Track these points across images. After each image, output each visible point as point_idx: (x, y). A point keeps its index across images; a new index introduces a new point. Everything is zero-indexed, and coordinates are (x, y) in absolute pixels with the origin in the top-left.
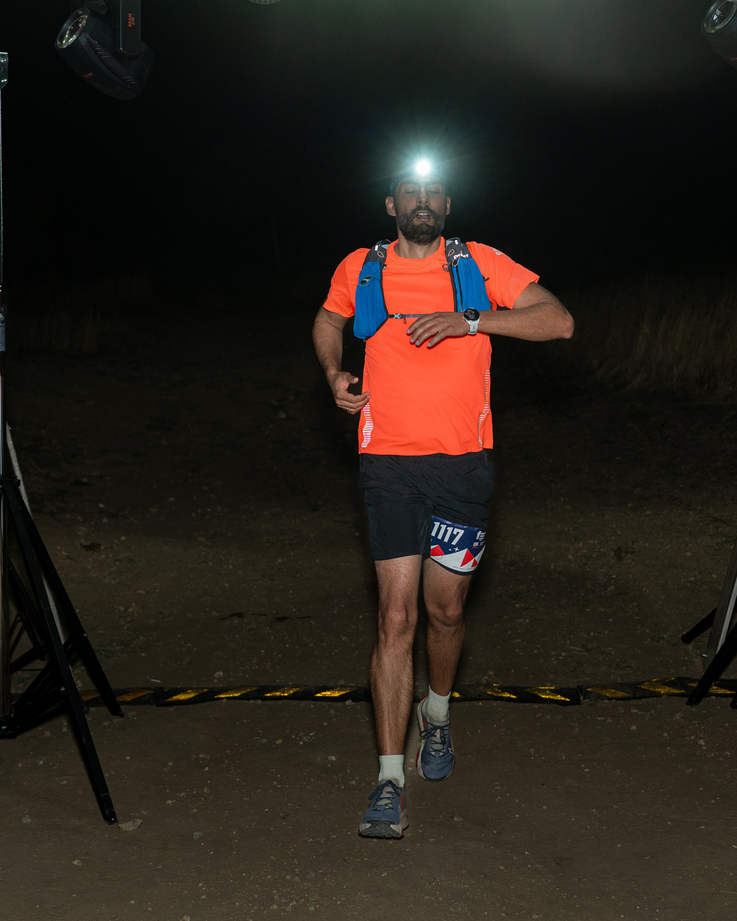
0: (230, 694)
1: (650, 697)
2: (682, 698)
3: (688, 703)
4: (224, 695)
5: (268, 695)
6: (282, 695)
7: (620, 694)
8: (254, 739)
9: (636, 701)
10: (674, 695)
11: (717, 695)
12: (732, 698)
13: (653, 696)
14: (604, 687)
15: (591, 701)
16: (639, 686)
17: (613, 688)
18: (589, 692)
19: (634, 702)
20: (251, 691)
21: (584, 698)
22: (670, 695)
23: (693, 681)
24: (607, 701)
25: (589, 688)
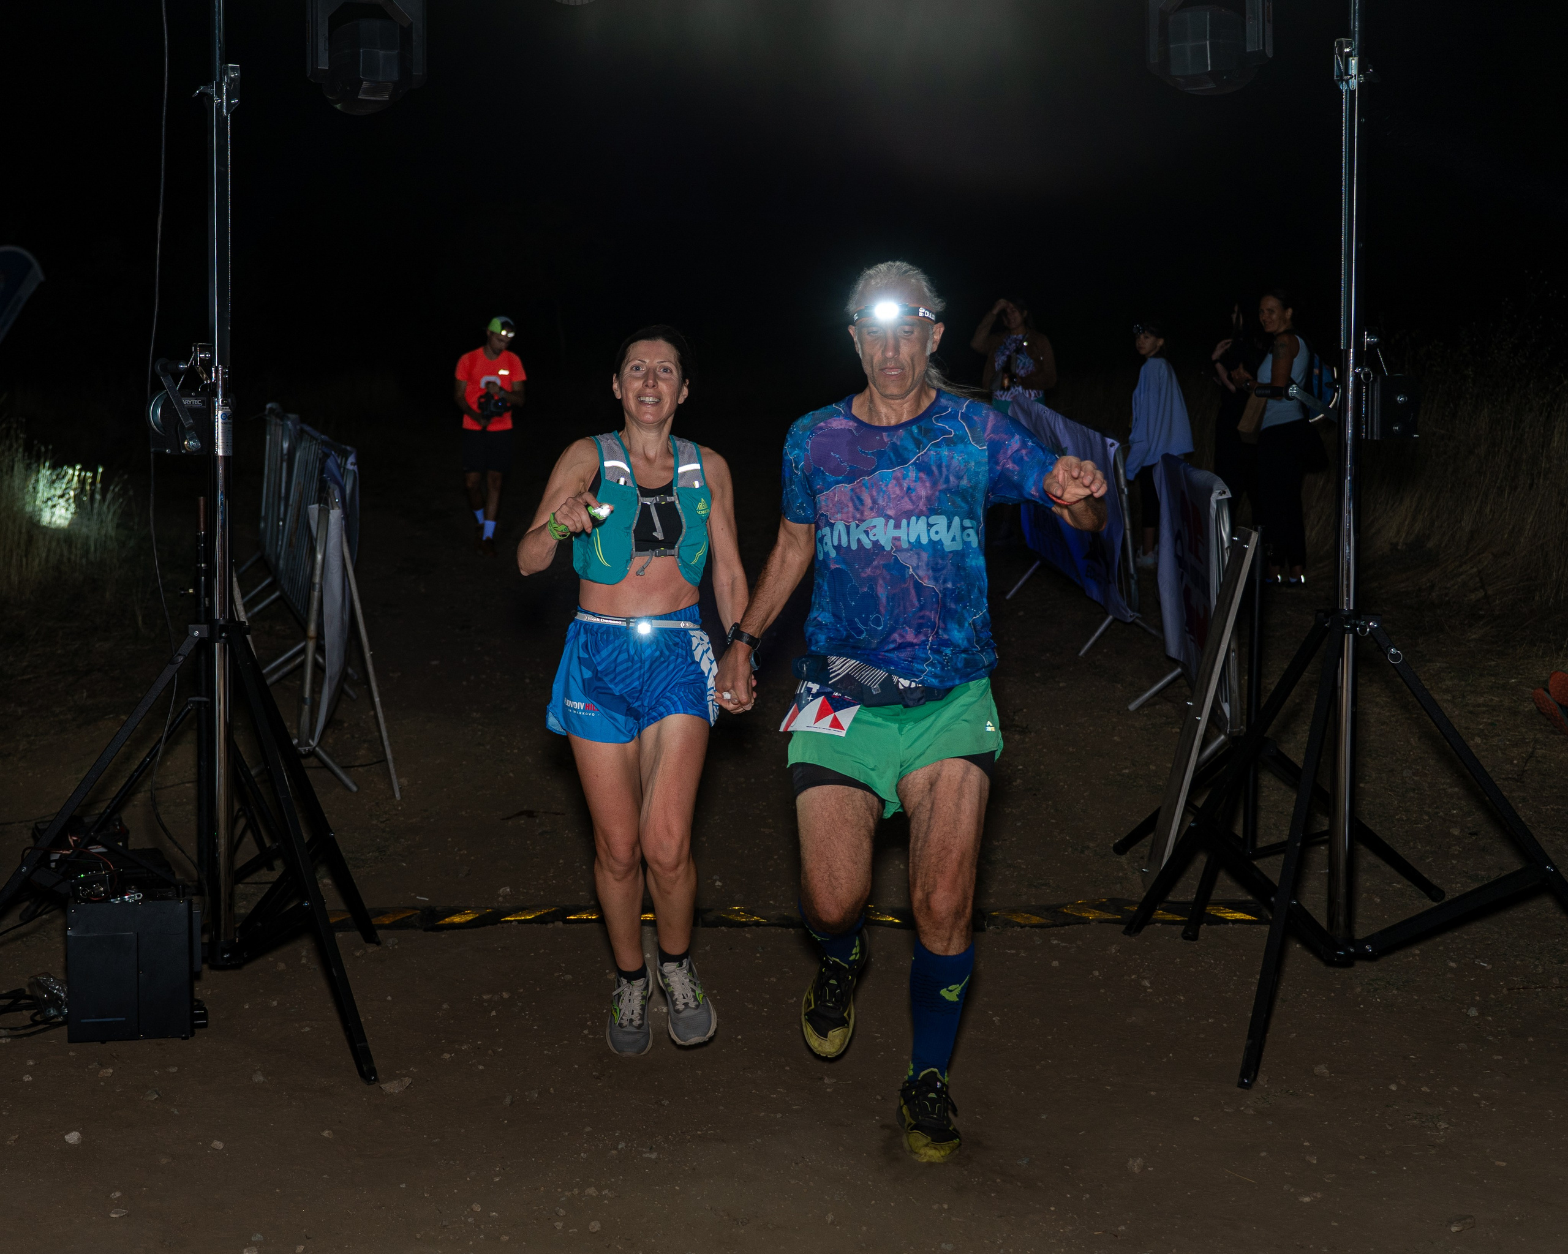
0: (521, 917)
1: (1074, 924)
2: (1118, 926)
3: (1124, 933)
4: (513, 917)
5: (572, 917)
6: (590, 917)
7: (1035, 920)
8: (556, 974)
9: (1057, 928)
10: (1107, 921)
11: (1164, 922)
12: (1184, 927)
13: (1079, 923)
14: (1014, 911)
15: (998, 928)
16: (1061, 910)
17: (1026, 913)
18: (995, 916)
19: (1055, 930)
20: (548, 913)
21: (988, 926)
22: (1101, 922)
23: (1131, 903)
24: (1019, 929)
25: (994, 912)
